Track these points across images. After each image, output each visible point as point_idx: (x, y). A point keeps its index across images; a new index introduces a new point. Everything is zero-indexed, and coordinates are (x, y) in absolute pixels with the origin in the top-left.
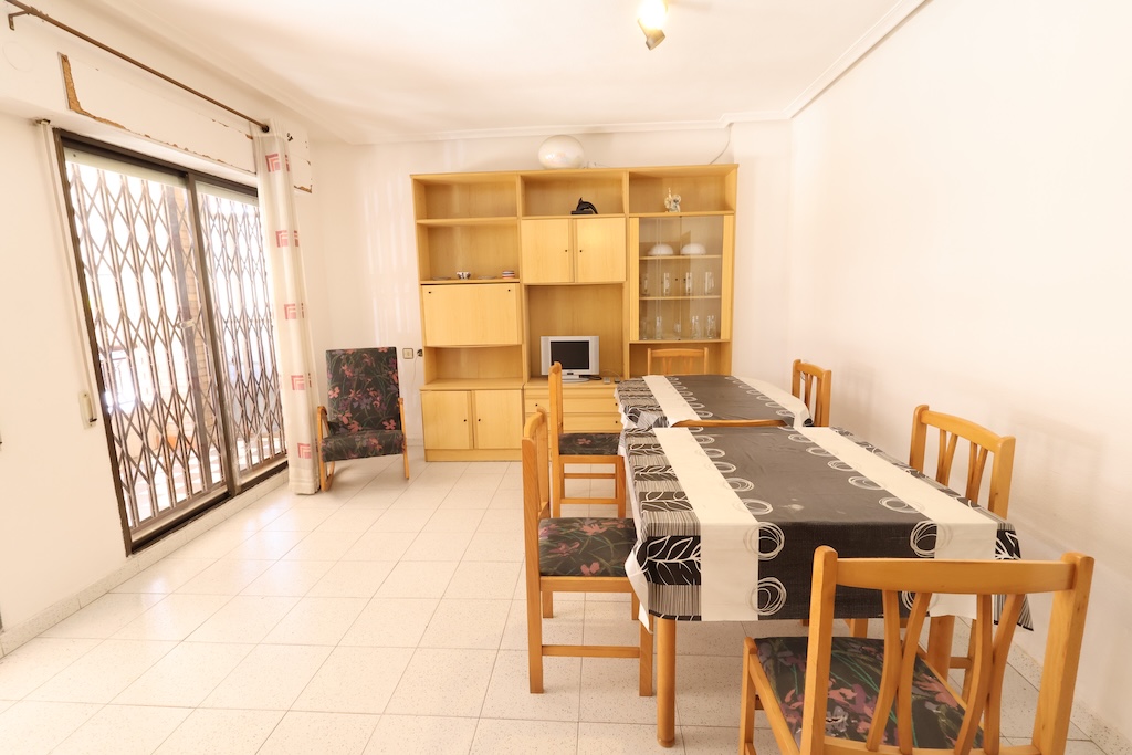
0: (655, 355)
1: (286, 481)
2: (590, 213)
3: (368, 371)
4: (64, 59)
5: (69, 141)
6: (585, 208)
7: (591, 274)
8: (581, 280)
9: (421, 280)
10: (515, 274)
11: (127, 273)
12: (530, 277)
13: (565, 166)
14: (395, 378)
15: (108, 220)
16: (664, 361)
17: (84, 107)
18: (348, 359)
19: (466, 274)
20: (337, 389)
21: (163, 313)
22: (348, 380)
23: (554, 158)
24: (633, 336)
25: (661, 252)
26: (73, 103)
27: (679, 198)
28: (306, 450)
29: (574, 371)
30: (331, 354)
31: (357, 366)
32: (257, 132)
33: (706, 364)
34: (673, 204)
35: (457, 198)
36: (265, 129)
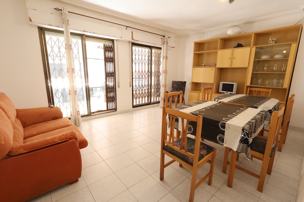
0: (250, 90)
1: (158, 106)
2: (241, 47)
3: (179, 86)
4: (132, 32)
5: (134, 44)
6: (240, 46)
7: (236, 64)
8: (233, 66)
9: (193, 66)
10: (216, 65)
11: (140, 64)
12: (218, 66)
13: (233, 34)
14: (184, 88)
15: (139, 56)
16: (262, 93)
17: (134, 39)
18: (176, 83)
19: (203, 65)
20: (172, 89)
21: (145, 71)
22: (175, 87)
23: (230, 32)
24: (248, 83)
25: (264, 57)
26: (132, 39)
27: (275, 39)
28: (163, 99)
29: (229, 92)
30: (173, 82)
31: (177, 85)
32: (163, 37)
33: (269, 94)
34: (272, 41)
35: (206, 45)
36: (164, 36)
